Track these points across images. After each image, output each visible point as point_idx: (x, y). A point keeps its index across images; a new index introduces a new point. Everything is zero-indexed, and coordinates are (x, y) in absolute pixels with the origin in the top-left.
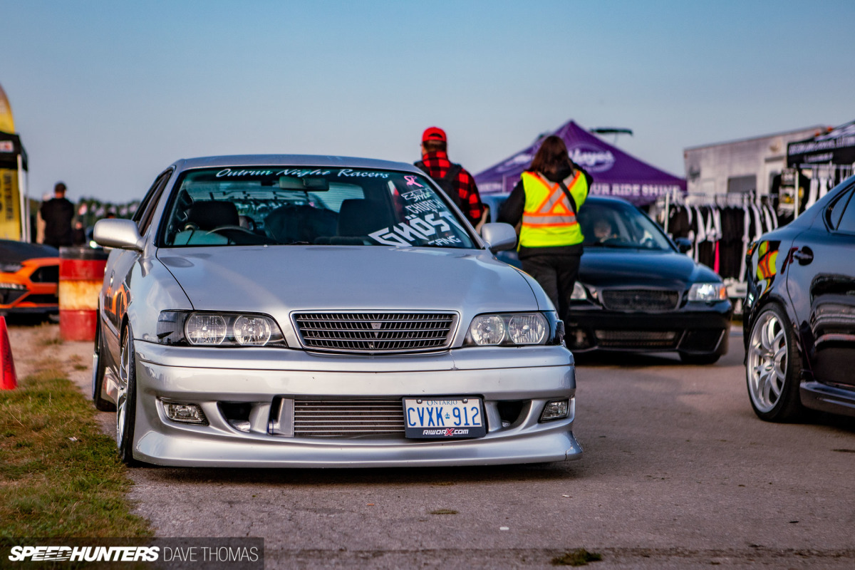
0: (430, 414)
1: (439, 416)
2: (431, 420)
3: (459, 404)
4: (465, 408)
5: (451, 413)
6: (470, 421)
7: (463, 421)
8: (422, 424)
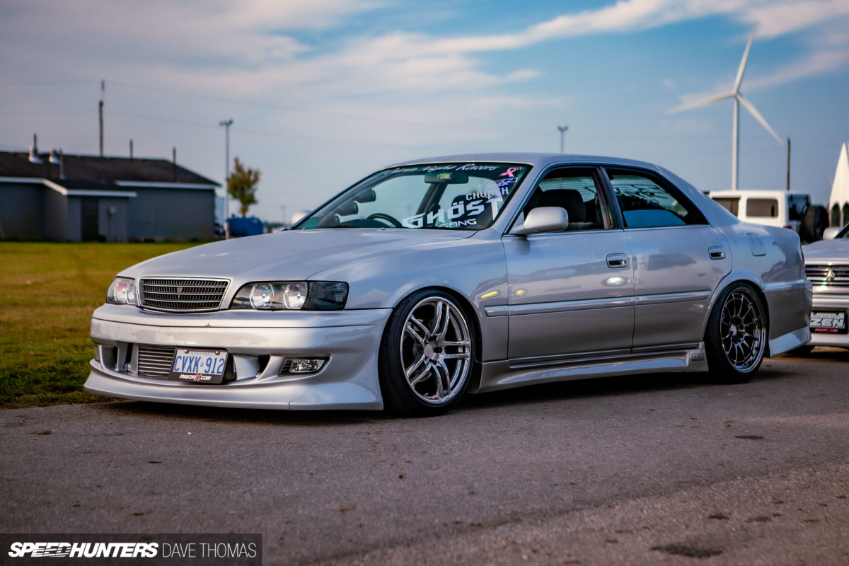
0: (191, 362)
1: (196, 364)
2: (190, 367)
3: (213, 355)
4: (216, 359)
5: (205, 363)
6: (216, 371)
7: (211, 370)
8: (183, 370)
